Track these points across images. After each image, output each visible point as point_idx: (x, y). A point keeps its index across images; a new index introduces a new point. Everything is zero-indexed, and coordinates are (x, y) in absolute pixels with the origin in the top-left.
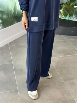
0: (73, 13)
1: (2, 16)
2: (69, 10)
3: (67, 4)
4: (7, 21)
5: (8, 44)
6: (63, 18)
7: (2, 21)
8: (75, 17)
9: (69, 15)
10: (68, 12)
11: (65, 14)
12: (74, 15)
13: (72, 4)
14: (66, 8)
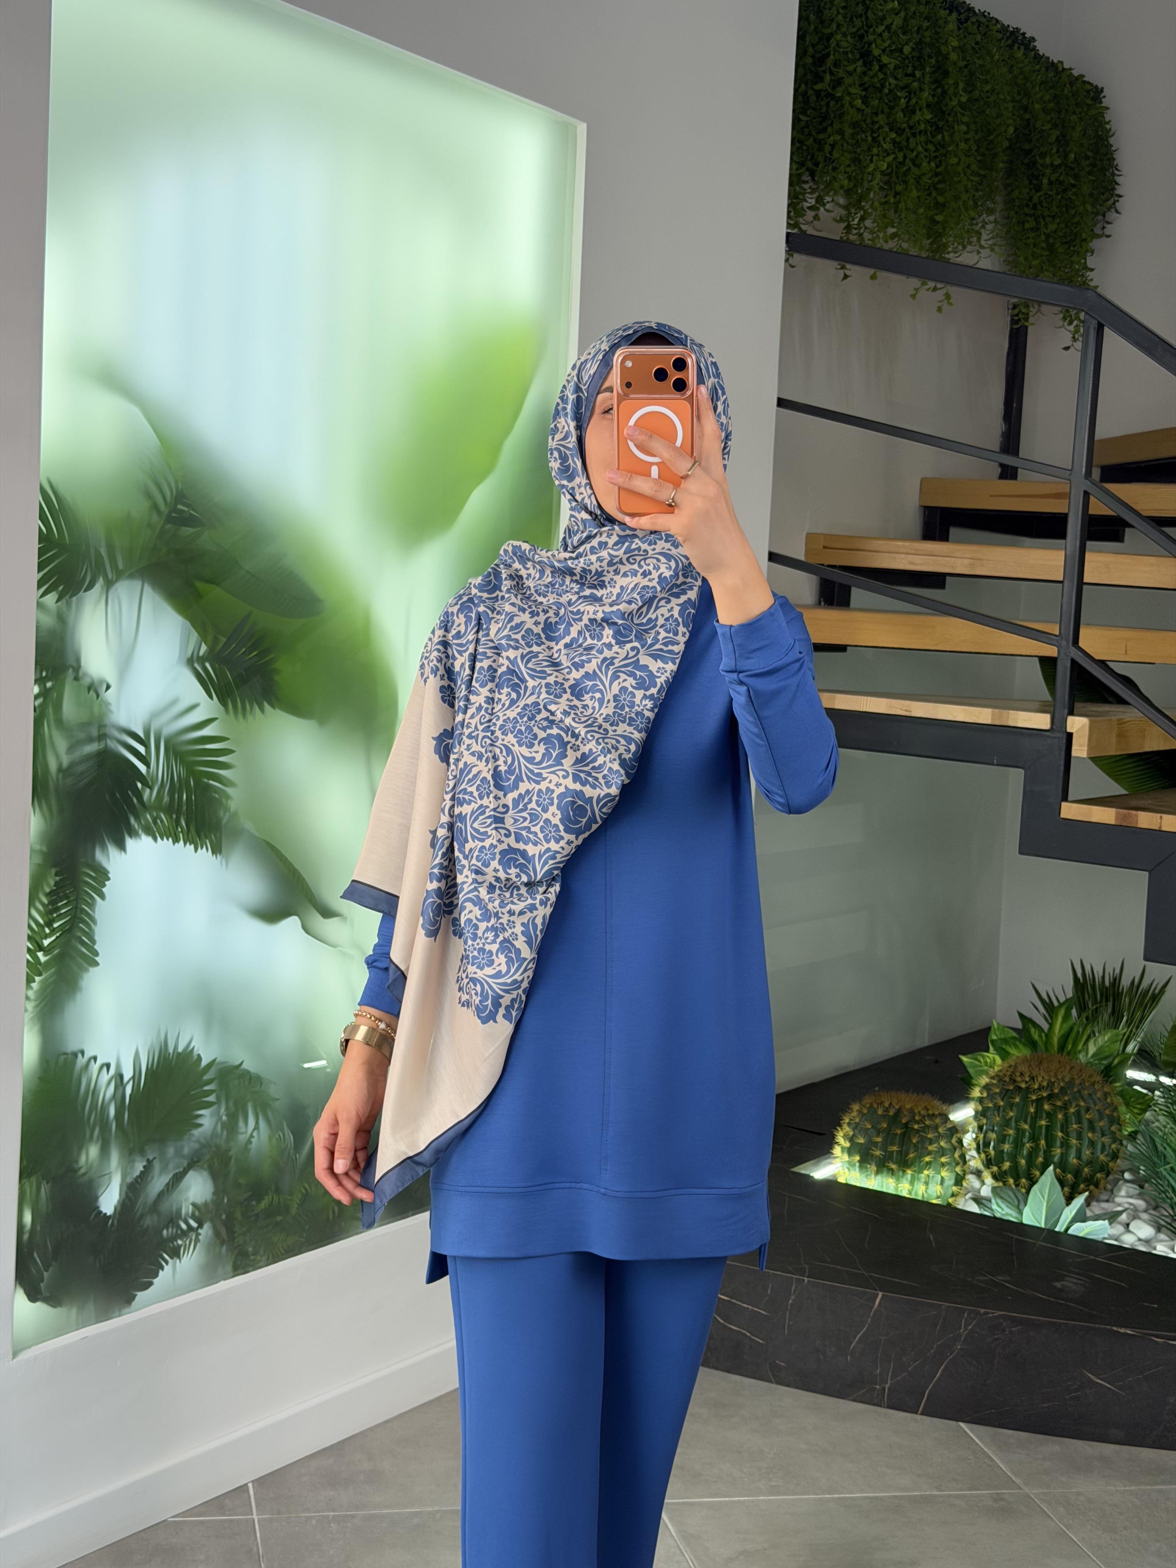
0: (1115, 1156)
1: (231, 1127)
2: (1050, 1116)
3: (1033, 1045)
4: (278, 1191)
5: (243, 1488)
6: (978, 1200)
7: (218, 1192)
8: (1140, 1204)
9: (1062, 1183)
10: (1039, 1139)
11: (1003, 1158)
12: (1127, 1176)
13: (1100, 1043)
14: (1015, 1081)
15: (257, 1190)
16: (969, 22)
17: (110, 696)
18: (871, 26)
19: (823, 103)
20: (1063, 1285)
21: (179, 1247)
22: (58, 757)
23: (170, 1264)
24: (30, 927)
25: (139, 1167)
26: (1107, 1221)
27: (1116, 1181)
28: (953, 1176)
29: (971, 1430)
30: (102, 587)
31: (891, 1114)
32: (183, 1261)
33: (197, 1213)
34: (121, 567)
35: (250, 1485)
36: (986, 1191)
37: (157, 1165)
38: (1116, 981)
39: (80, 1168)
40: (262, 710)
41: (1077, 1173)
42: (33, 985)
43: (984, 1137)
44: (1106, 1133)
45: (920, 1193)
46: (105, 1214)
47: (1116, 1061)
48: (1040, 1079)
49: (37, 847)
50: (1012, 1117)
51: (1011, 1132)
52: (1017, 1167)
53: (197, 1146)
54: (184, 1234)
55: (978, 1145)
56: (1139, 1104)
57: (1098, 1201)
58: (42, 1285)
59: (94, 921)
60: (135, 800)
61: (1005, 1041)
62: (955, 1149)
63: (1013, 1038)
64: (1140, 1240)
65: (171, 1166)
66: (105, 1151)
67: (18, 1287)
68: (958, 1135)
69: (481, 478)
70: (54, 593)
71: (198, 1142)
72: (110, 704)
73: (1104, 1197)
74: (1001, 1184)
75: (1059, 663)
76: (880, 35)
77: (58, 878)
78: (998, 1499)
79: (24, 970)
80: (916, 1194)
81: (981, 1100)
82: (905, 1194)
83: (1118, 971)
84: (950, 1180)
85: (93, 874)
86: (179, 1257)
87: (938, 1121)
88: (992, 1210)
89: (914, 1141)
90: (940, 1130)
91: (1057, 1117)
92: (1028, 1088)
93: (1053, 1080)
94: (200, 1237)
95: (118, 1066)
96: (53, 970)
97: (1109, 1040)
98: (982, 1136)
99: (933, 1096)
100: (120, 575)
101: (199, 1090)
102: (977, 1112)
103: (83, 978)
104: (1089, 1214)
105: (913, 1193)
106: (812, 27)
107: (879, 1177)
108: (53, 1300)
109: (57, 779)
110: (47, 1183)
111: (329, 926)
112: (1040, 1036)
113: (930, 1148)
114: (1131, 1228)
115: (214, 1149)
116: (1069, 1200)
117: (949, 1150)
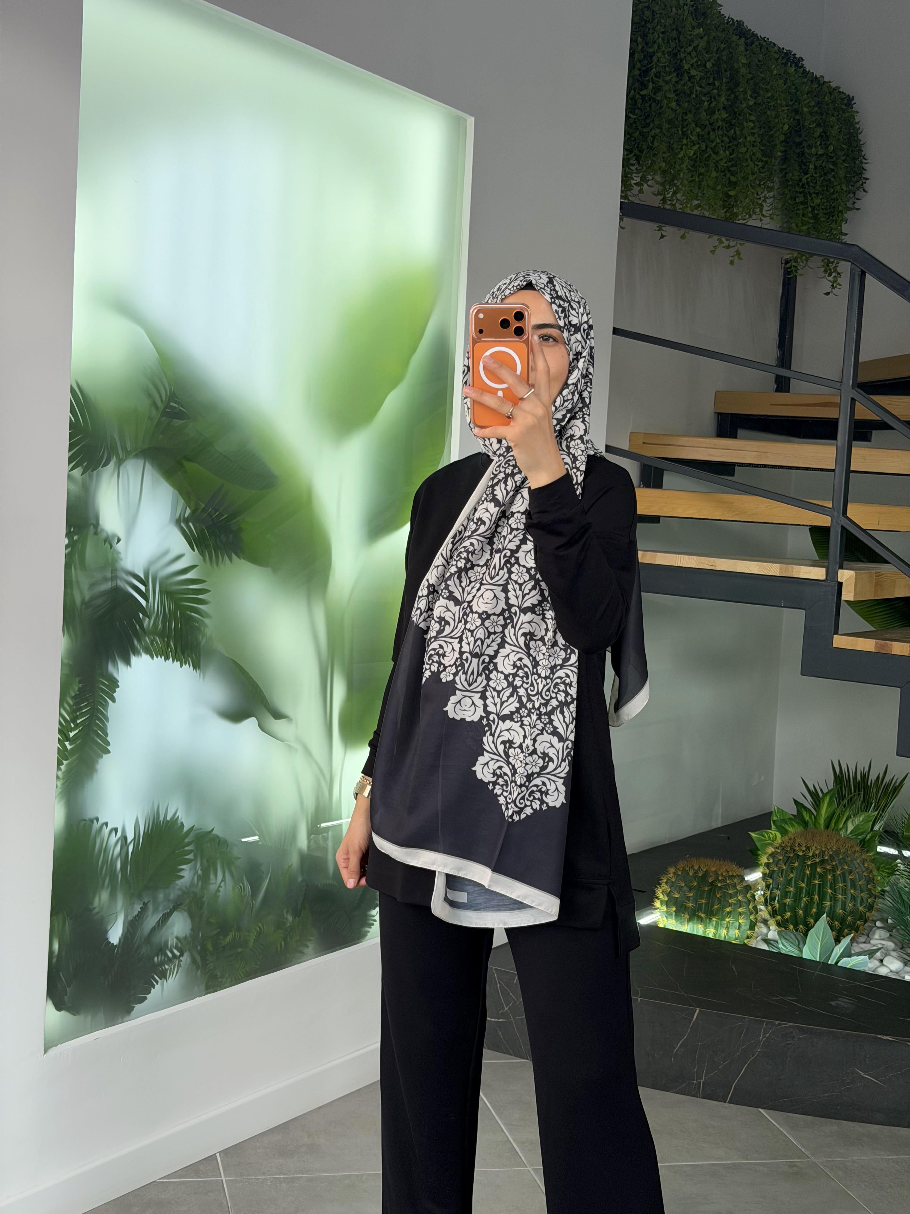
0: (870, 908)
1: (205, 878)
2: (822, 877)
3: (805, 824)
4: (239, 929)
5: (213, 1157)
6: (766, 941)
7: (195, 928)
8: (890, 945)
9: (832, 927)
10: (813, 894)
11: (785, 909)
12: (878, 924)
13: (857, 823)
14: (794, 850)
15: (224, 928)
16: (754, 45)
17: (120, 547)
18: (682, 47)
19: (647, 105)
20: (838, 1003)
21: (166, 970)
22: (82, 593)
23: (159, 983)
24: (60, 723)
25: (137, 908)
26: (867, 957)
27: (871, 929)
28: (748, 922)
29: (767, 1114)
30: (115, 464)
31: (700, 875)
32: (168, 981)
33: (179, 945)
34: (129, 449)
35: (218, 1155)
36: (773, 934)
37: (151, 907)
38: (865, 776)
39: (94, 908)
40: (230, 559)
41: (842, 921)
42: (62, 767)
43: (771, 893)
44: (865, 889)
45: (723, 935)
46: (113, 944)
47: (868, 837)
48: (814, 848)
49: (66, 661)
50: (792, 877)
51: (792, 889)
52: (796, 918)
53: (180, 893)
54: (170, 960)
55: (766, 900)
56: (887, 869)
57: (857, 942)
58: (65, 997)
59: (107, 720)
60: (138, 627)
61: (784, 821)
62: (749, 902)
63: (790, 819)
64: (891, 971)
65: (161, 908)
66: (113, 896)
67: (48, 998)
68: (752, 892)
69: (394, 384)
70: (80, 468)
71: (180, 889)
72: (120, 553)
73: (862, 939)
74: (783, 929)
75: (832, 529)
76: (690, 54)
77: (81, 685)
78: (792, 1165)
79: (55, 756)
80: (720, 936)
81: (768, 865)
82: (711, 936)
83: (866, 769)
84: (745, 925)
85: (106, 683)
86: (166, 979)
87: (735, 881)
88: (779, 949)
89: (718, 896)
90: (738, 887)
91: (827, 877)
92: (804, 855)
93: (823, 850)
94: (181, 963)
95: (124, 830)
96: (77, 755)
97: (863, 820)
98: (769, 893)
99: (731, 861)
100: (128, 455)
101: (182, 850)
102: (764, 874)
103: (97, 762)
104: (853, 952)
105: (717, 936)
106: (640, 47)
107: (691, 924)
108: (73, 1009)
109: (81, 609)
110: (70, 919)
111: (278, 726)
112: (810, 817)
113: (730, 901)
114: (884, 962)
115: (192, 895)
116: (838, 941)
117: (745, 903)
